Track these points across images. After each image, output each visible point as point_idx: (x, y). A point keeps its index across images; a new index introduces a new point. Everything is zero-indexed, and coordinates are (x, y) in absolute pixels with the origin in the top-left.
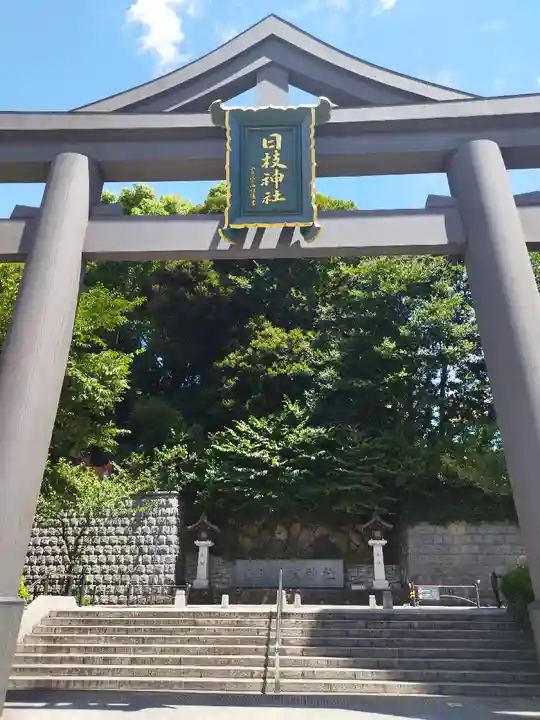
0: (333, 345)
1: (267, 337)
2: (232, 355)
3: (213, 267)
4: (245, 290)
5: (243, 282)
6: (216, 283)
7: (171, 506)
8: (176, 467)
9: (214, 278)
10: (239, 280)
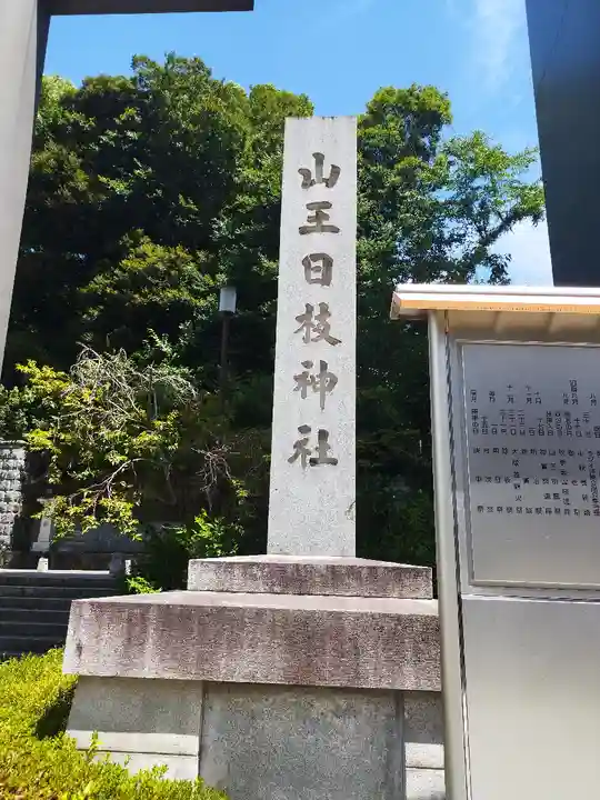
0: (222, 267)
1: (143, 256)
2: (99, 279)
3: (82, 166)
4: (122, 196)
5: (119, 187)
6: (82, 186)
7: (15, 458)
8: (27, 414)
9: (81, 180)
10: (113, 183)
